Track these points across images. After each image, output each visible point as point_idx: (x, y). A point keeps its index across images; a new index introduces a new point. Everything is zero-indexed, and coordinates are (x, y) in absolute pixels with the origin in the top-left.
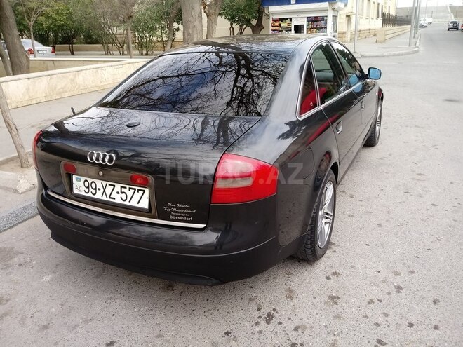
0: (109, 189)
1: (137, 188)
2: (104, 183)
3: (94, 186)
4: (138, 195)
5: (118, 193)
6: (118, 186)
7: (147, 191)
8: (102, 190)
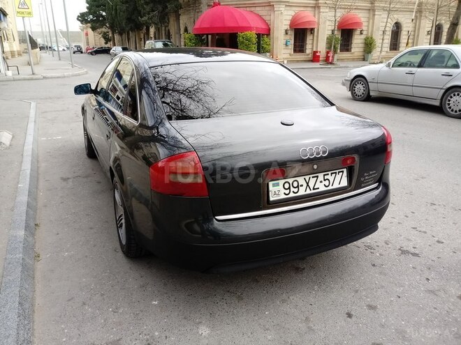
0: (312, 181)
1: (337, 171)
2: (307, 178)
3: (295, 184)
4: (338, 177)
5: (321, 182)
6: (321, 176)
7: (345, 170)
8: (305, 185)
